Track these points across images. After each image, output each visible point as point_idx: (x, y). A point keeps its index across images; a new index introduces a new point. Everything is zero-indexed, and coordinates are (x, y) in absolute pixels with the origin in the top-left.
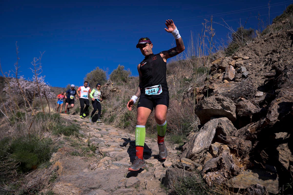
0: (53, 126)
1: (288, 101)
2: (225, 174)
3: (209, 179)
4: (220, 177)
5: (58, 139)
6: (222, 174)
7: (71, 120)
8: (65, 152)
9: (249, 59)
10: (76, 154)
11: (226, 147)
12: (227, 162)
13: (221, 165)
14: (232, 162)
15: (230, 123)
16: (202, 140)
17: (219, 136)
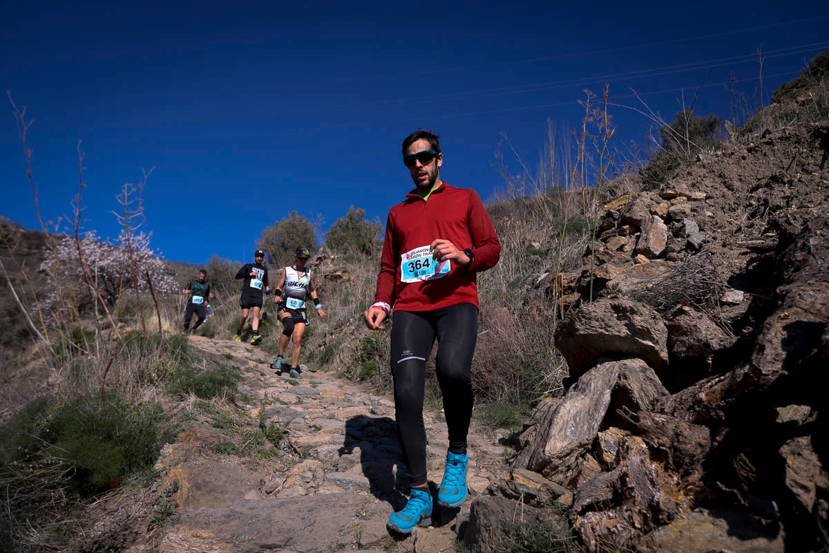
0: (166, 371)
1: (812, 318)
2: (634, 518)
3: (589, 531)
4: (621, 527)
5: (180, 407)
6: (626, 517)
7: (218, 353)
8: (198, 444)
9: (707, 198)
10: (225, 450)
11: (638, 443)
12: (642, 486)
13: (623, 493)
14: (654, 486)
15: (651, 376)
16: (573, 422)
17: (620, 412)
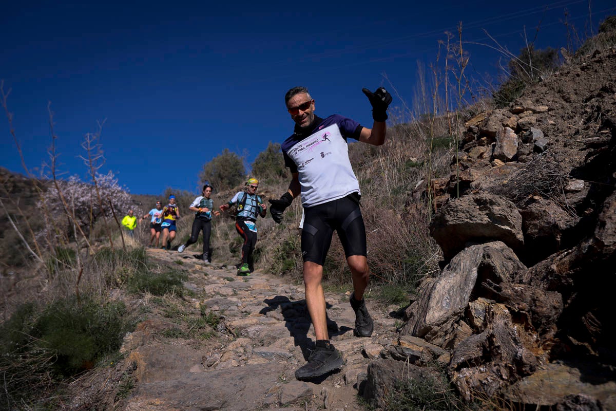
0: (128, 276)
2: (501, 371)
3: (464, 384)
4: (491, 379)
5: (138, 303)
6: (495, 371)
7: (172, 261)
8: (152, 331)
9: (549, 110)
10: (174, 334)
11: (501, 309)
12: (507, 344)
13: (491, 351)
14: (516, 344)
15: (510, 254)
16: (447, 295)
17: (485, 284)
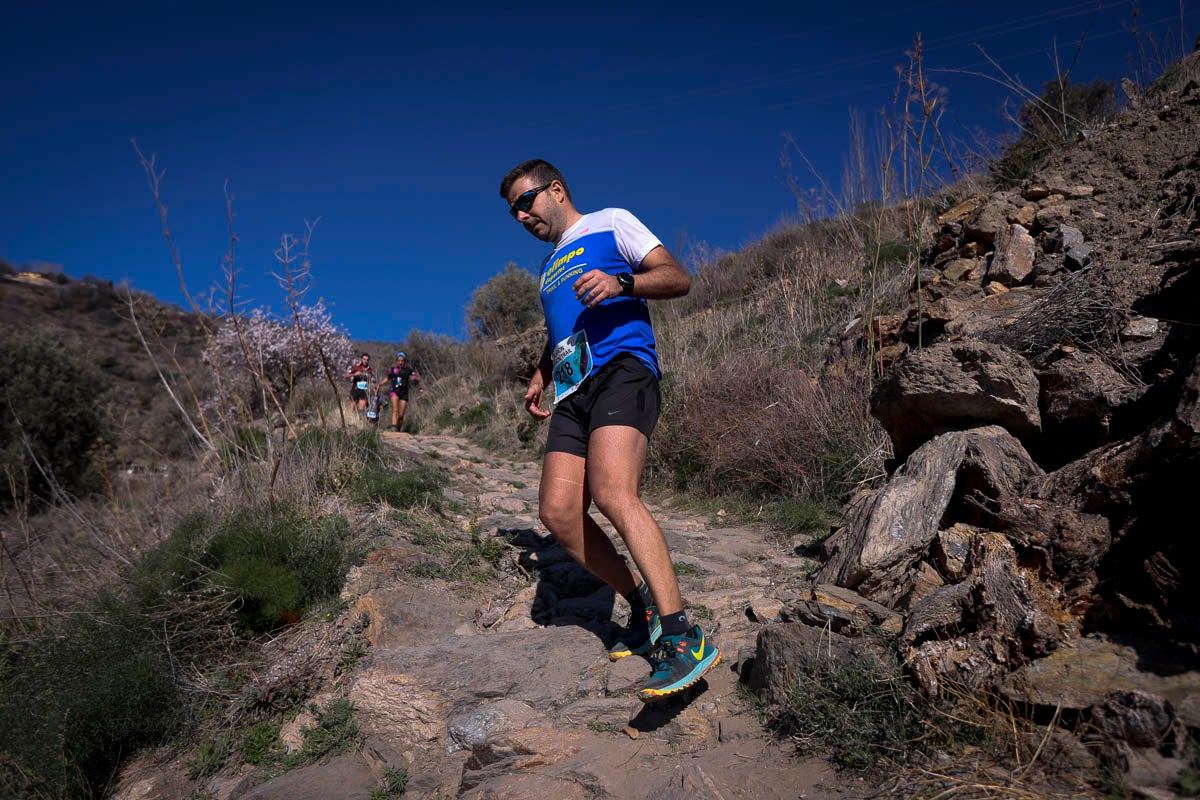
0: (351, 475)
2: (995, 648)
3: (928, 668)
4: (975, 661)
5: (369, 519)
6: (983, 646)
7: (422, 452)
8: (392, 566)
9: (1095, 193)
10: (428, 572)
11: (999, 542)
12: (1006, 603)
13: (978, 613)
14: (1024, 603)
15: (1016, 449)
16: (900, 517)
17: (969, 498)
